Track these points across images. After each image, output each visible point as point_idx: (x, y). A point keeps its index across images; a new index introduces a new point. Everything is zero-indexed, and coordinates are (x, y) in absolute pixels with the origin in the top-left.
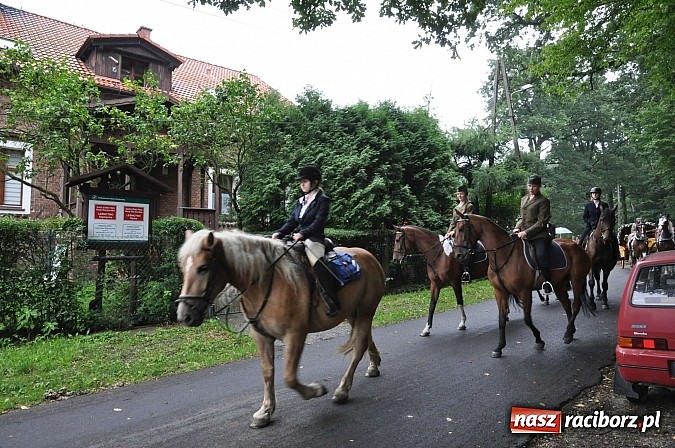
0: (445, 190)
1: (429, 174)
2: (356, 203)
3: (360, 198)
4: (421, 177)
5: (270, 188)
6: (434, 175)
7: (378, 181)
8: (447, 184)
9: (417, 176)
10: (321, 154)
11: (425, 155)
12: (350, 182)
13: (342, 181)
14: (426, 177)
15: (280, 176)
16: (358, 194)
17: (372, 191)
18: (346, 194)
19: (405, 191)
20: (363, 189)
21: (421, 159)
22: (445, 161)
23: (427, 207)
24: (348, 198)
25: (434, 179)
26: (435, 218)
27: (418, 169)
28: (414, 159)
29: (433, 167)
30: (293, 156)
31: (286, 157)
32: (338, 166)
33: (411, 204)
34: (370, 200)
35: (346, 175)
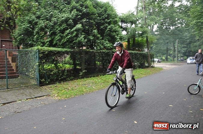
0: (114, 34)
1: (107, 26)
2: (67, 36)
3: (69, 33)
4: (104, 27)
5: (24, 28)
6: (109, 27)
7: (79, 26)
8: (116, 32)
9: (102, 27)
10: (52, 13)
11: (106, 18)
12: (64, 26)
13: (60, 25)
14: (106, 28)
15: (30, 22)
16: (68, 31)
17: (76, 30)
18: (62, 31)
19: (94, 32)
20: (71, 29)
21: (104, 20)
22: (115, 23)
23: (105, 40)
24: (63, 33)
25: (109, 28)
26: (109, 45)
27: (103, 24)
28: (101, 20)
29: (109, 23)
30: (38, 13)
31: (34, 14)
32: (59, 18)
33: (98, 38)
34: (74, 34)
35: (62, 22)
